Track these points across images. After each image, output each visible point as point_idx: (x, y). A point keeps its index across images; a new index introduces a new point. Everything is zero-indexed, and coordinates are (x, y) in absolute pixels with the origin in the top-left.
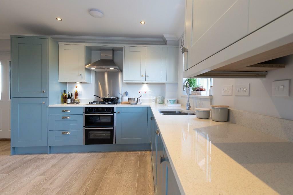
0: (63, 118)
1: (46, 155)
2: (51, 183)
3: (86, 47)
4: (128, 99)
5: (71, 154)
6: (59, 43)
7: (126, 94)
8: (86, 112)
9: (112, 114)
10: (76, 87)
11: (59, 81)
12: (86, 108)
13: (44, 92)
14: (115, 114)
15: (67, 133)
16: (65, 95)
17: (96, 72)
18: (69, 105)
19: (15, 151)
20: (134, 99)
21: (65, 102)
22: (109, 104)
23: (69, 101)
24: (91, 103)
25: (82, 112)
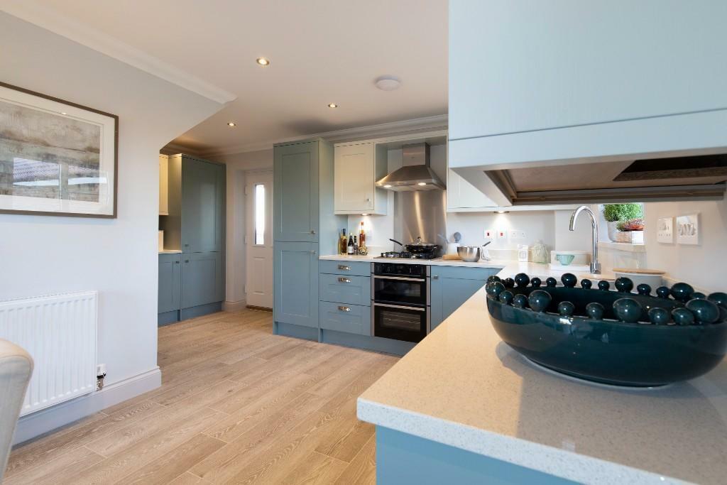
0: (340, 280)
1: (315, 344)
2: (319, 389)
3: (377, 145)
4: (458, 248)
5: (353, 350)
6: (336, 145)
7: (457, 237)
8: (376, 273)
9: (423, 280)
10: (362, 224)
11: (336, 213)
12: (376, 264)
13: (312, 232)
14: (428, 279)
15: (345, 308)
16: (344, 238)
17: (396, 193)
18: (351, 258)
19: (278, 328)
20: (471, 249)
21: (344, 250)
22: (418, 258)
23: (350, 249)
24: (384, 255)
25: (369, 271)
